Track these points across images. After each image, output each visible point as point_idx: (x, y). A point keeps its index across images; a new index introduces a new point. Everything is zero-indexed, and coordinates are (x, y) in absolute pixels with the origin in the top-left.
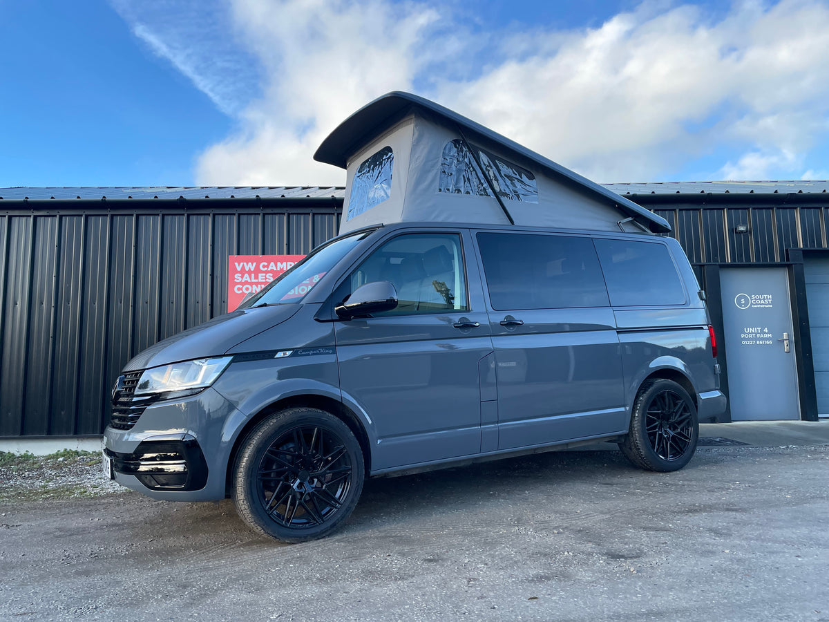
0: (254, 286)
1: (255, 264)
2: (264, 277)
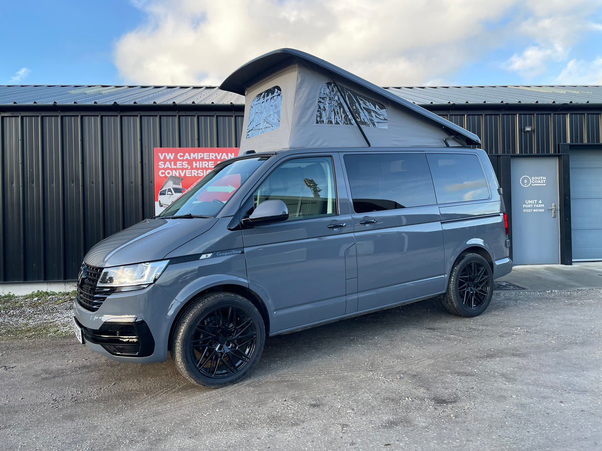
0: (174, 171)
1: (174, 154)
2: (181, 165)
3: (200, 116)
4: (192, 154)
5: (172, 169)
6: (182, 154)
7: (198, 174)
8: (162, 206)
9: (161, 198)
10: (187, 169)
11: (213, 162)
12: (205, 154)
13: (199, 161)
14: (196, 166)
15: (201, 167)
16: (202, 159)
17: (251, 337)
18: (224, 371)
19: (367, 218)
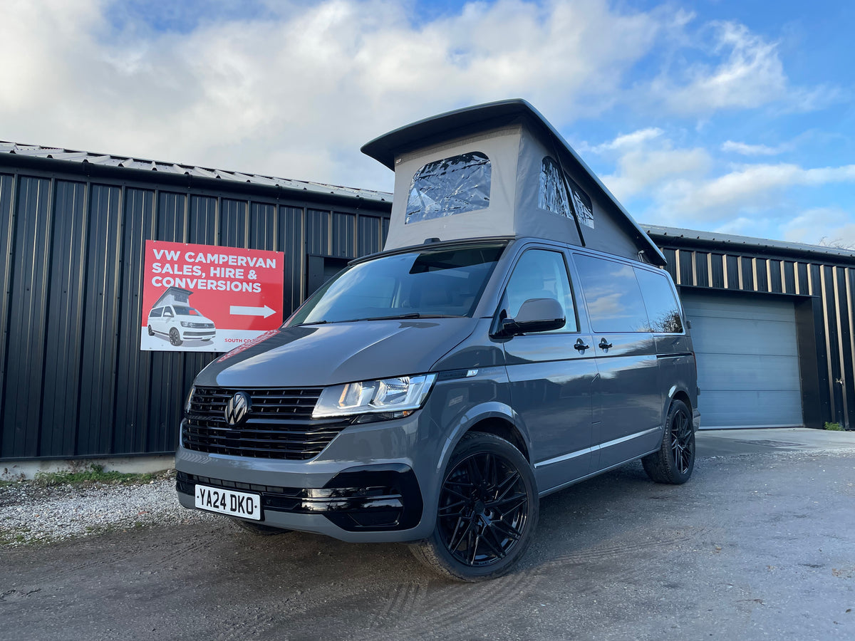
0: (177, 279)
1: (179, 253)
2: (190, 270)
3: (226, 199)
4: (209, 256)
5: (174, 276)
6: (193, 254)
7: (217, 286)
8: (153, 334)
9: (152, 321)
10: (200, 277)
11: (243, 270)
12: (231, 257)
13: (221, 266)
14: (215, 274)
15: (223, 276)
16: (226, 265)
17: (519, 500)
18: (484, 556)
19: (603, 340)
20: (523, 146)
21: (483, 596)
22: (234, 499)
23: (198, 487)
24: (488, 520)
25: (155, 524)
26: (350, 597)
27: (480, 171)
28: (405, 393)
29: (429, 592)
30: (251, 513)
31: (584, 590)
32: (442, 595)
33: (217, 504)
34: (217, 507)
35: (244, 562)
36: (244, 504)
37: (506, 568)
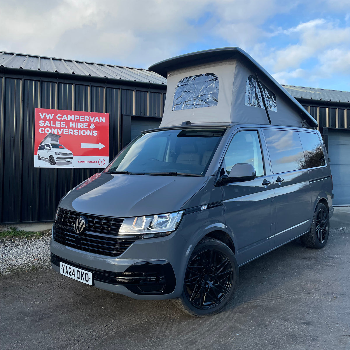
0: (52, 129)
1: (53, 115)
2: (59, 124)
3: (78, 84)
4: (69, 116)
5: (51, 128)
6: (61, 115)
7: (74, 133)
8: (40, 159)
9: (40, 152)
10: (64, 128)
11: (87, 124)
12: (81, 116)
13: (75, 122)
14: (72, 126)
15: (77, 127)
16: (78, 121)
17: (228, 273)
18: (209, 303)
19: (279, 178)
20: (237, 71)
21: (207, 327)
22: (79, 272)
23: (61, 263)
24: (211, 284)
25: (42, 267)
26: (138, 325)
27: (213, 85)
28: (167, 221)
29: (179, 323)
30: (88, 281)
31: (260, 325)
32: (186, 325)
33: (71, 274)
34: (71, 275)
35: (86, 297)
36: (84, 276)
37: (220, 309)
